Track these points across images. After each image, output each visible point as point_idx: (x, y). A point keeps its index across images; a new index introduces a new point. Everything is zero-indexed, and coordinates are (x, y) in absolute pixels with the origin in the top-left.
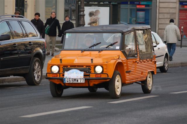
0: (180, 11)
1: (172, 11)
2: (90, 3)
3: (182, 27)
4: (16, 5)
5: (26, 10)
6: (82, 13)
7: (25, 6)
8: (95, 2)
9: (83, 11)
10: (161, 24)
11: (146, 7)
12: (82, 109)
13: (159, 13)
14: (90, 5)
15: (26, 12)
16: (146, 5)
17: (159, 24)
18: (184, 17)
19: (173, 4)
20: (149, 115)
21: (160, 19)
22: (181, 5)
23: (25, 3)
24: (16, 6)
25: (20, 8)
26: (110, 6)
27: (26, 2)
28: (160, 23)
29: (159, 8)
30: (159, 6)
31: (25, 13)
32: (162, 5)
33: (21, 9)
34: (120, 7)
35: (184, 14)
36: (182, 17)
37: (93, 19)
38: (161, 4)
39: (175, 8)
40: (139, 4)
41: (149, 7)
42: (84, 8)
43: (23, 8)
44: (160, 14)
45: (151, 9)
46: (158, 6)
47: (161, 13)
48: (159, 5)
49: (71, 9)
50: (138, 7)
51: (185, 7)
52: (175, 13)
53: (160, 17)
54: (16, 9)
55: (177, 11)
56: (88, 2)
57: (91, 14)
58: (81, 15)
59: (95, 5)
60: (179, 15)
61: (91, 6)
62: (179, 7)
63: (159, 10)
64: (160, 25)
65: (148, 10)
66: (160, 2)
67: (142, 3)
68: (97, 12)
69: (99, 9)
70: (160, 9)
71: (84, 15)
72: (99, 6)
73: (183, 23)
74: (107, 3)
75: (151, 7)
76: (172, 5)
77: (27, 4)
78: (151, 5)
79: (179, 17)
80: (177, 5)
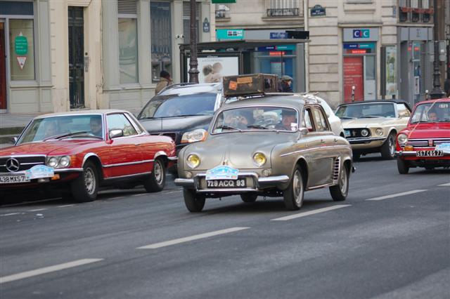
0: (346, 59)
1: (330, 59)
2: (204, 51)
3: (354, 88)
4: (71, 61)
5: (87, 67)
6: (193, 69)
7: (85, 61)
8: (210, 50)
9: (196, 66)
10: (313, 82)
11: (285, 54)
12: (235, 233)
13: (309, 64)
14: (205, 55)
15: (87, 71)
16: (287, 52)
17: (310, 82)
18: (353, 70)
19: (333, 47)
20: (350, 237)
21: (311, 75)
22: (346, 50)
23: (85, 56)
24: (70, 63)
25: (77, 65)
26: (238, 56)
27: (86, 54)
28: (312, 80)
29: (309, 55)
30: (309, 52)
31: (85, 73)
32: (313, 50)
33: (77, 67)
34: (253, 57)
35: (352, 64)
36: (349, 70)
37: (210, 78)
38: (311, 48)
39: (337, 54)
40: (274, 50)
41: (291, 54)
42: (197, 61)
43: (81, 65)
44: (311, 66)
45: (295, 57)
46: (306, 52)
47: (312, 64)
48: (309, 50)
49: (163, 63)
50: (272, 54)
51: (353, 52)
52: (337, 63)
53: (311, 72)
54: (70, 67)
55: (340, 59)
56: (200, 50)
57: (207, 71)
58: (193, 73)
59: (212, 54)
60: (343, 66)
61: (206, 57)
62: (343, 52)
63: (309, 59)
64: (312, 85)
65: (291, 59)
66: (309, 46)
67: (279, 48)
68: (217, 66)
69: (219, 60)
70: (311, 57)
71: (197, 73)
72: (219, 56)
73: (351, 79)
74: (232, 49)
75: (295, 54)
76: (330, 50)
77: (88, 58)
78: (295, 51)
79: (344, 69)
80: (340, 50)
